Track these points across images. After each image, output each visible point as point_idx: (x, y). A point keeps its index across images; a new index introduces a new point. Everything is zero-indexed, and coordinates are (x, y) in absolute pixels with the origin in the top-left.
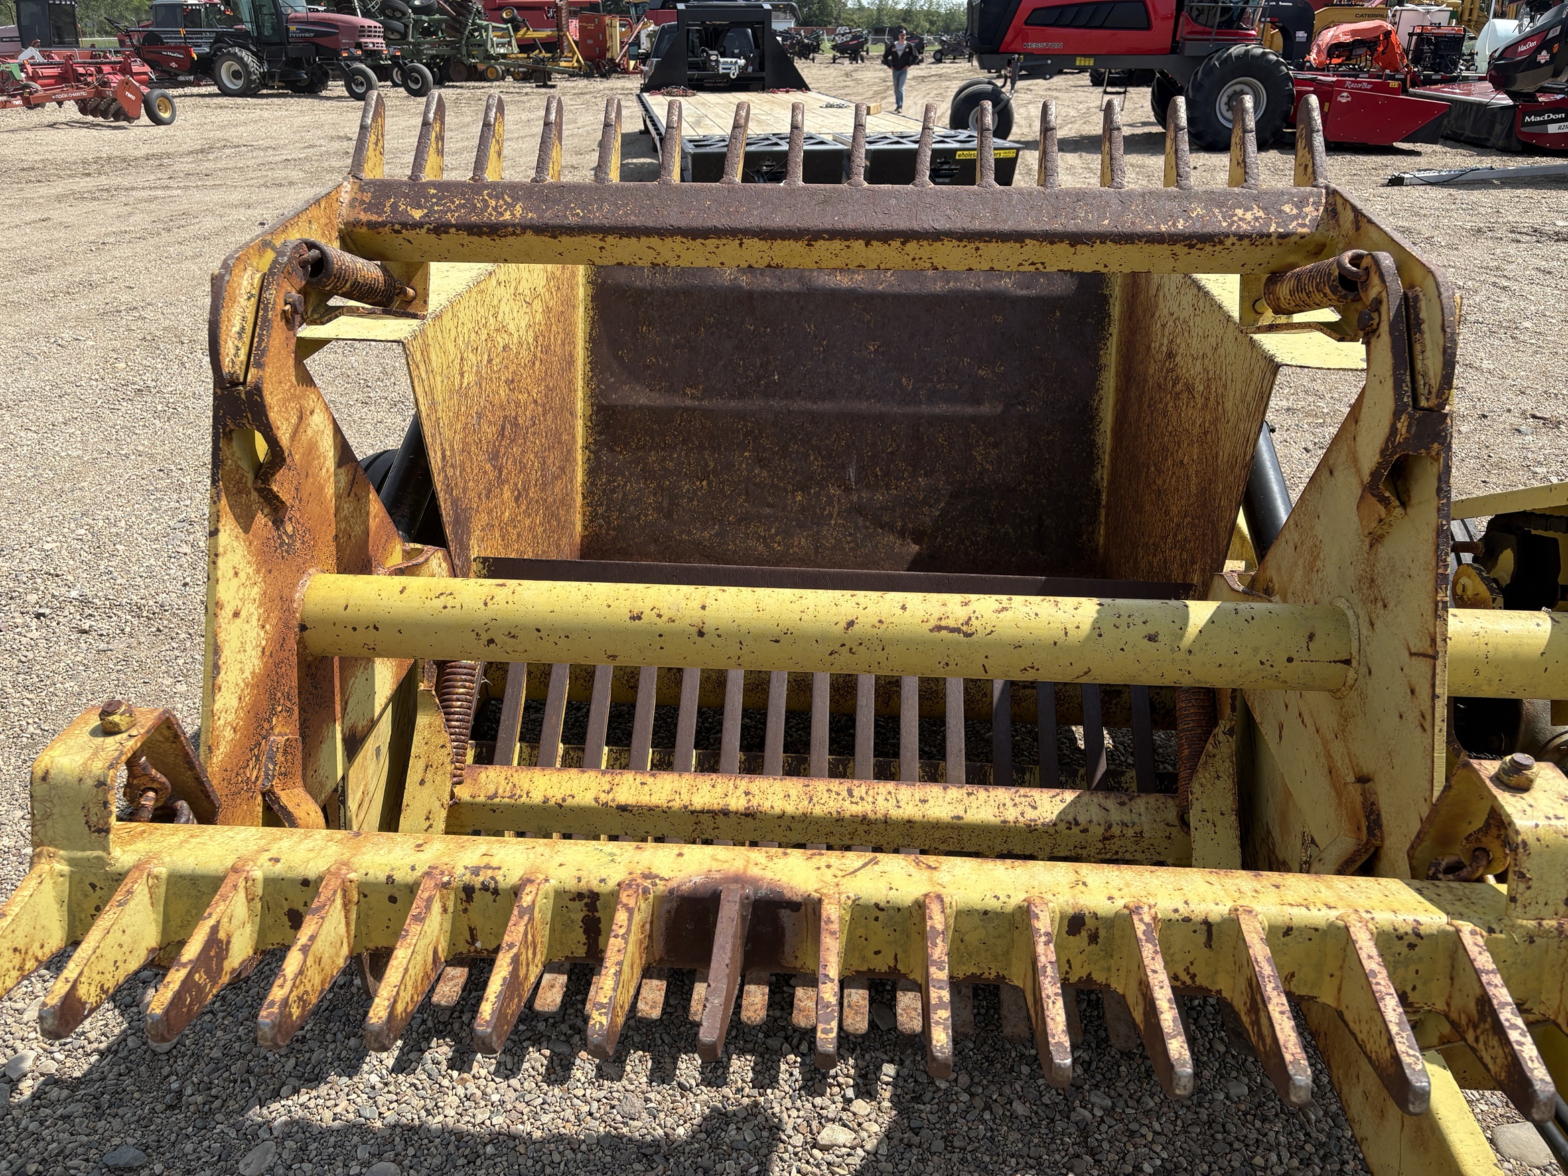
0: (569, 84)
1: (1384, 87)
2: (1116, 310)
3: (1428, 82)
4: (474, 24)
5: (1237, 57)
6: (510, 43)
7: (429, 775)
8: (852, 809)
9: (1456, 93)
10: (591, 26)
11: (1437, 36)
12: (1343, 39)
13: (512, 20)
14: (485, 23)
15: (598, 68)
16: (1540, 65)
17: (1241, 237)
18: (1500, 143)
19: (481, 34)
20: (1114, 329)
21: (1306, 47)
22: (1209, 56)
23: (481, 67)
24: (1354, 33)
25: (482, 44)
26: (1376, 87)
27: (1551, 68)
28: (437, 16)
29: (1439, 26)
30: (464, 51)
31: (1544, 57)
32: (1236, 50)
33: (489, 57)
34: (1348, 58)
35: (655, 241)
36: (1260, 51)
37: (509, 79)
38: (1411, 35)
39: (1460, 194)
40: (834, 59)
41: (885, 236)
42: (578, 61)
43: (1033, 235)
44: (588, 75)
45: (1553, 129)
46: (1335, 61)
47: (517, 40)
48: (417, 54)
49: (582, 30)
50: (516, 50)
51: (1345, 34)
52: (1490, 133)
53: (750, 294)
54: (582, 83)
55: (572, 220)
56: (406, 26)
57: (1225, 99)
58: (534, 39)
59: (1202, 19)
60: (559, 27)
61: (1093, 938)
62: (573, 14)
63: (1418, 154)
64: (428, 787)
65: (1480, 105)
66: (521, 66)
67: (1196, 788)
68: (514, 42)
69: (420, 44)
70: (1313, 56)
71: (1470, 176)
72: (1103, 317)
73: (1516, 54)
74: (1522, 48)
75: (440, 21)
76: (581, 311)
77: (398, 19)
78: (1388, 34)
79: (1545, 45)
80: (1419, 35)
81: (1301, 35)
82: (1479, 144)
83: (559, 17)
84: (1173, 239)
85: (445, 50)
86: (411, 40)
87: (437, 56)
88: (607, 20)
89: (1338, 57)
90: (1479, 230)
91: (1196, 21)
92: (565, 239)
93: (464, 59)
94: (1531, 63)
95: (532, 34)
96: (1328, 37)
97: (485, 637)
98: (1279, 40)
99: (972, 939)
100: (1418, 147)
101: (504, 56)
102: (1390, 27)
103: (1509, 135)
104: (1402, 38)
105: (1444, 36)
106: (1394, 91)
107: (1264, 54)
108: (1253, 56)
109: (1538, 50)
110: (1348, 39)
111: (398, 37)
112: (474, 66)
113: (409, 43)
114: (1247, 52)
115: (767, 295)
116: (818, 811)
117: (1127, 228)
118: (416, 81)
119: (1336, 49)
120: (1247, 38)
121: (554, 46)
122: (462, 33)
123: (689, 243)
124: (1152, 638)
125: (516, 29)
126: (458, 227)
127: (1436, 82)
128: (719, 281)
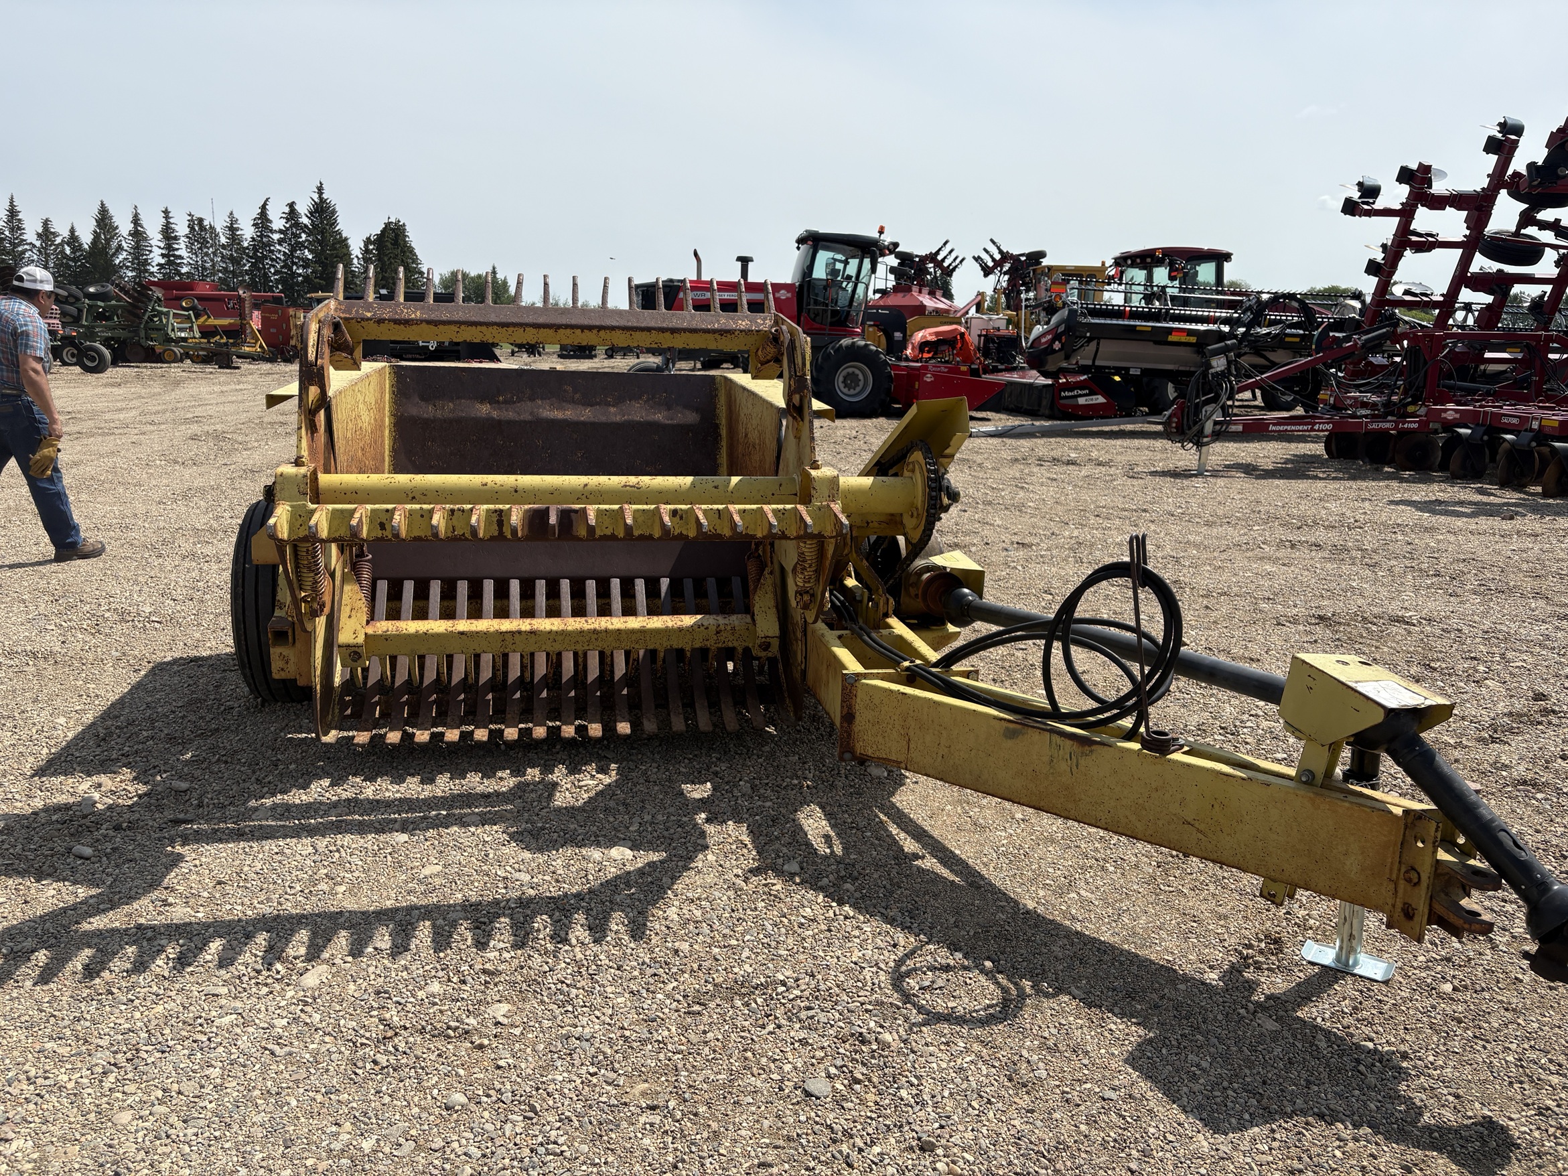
0: (252, 367)
1: (955, 370)
2: (724, 432)
3: (996, 370)
4: (153, 310)
5: (847, 347)
6: (191, 329)
7: (353, 613)
8: (586, 627)
9: (1015, 377)
10: (274, 317)
11: (999, 337)
12: (929, 338)
13: (193, 308)
14: (165, 310)
15: (282, 353)
16: (1055, 351)
17: (741, 331)
18: (1047, 412)
19: (161, 320)
20: (724, 443)
21: (903, 344)
22: (826, 346)
23: (159, 349)
24: (937, 334)
25: (162, 329)
26: (951, 370)
27: (1062, 354)
28: (113, 302)
29: (998, 330)
30: (142, 334)
31: (1057, 346)
32: (845, 342)
33: (169, 340)
34: (936, 353)
35: (484, 328)
36: (863, 343)
37: (189, 361)
38: (980, 336)
39: (1008, 441)
40: (513, 353)
41: (590, 328)
42: (261, 346)
43: (654, 329)
44: (272, 360)
45: (1082, 401)
46: (926, 355)
47: (199, 326)
48: (91, 336)
49: (264, 320)
50: (198, 335)
51: (931, 334)
52: (1039, 405)
53: (500, 422)
54: (266, 366)
55: (445, 318)
56: (80, 311)
57: (841, 379)
58: (215, 326)
59: (818, 319)
60: (242, 316)
61: (681, 518)
62: (256, 306)
63: (989, 420)
64: (353, 619)
65: (1031, 385)
66: (203, 349)
67: (757, 598)
68: (195, 328)
69: (93, 327)
70: (909, 352)
71: (1018, 430)
72: (717, 436)
73: (1041, 344)
74: (1043, 340)
75: (116, 307)
76: (387, 432)
77: (71, 304)
78: (962, 335)
79: (1057, 337)
80: (985, 336)
81: (898, 335)
82: (1033, 414)
83: (242, 308)
84: (714, 331)
85: (120, 333)
86: (84, 323)
87: (112, 338)
88: (291, 311)
89: (929, 352)
90: (1016, 460)
91: (814, 320)
92: (441, 327)
93: (143, 342)
94: (1049, 350)
95: (213, 321)
96: (919, 336)
97: (411, 496)
98: (883, 340)
99: (640, 520)
100: (989, 415)
101: (185, 339)
102: (963, 330)
103: (1052, 407)
104: (973, 339)
105: (1003, 337)
106: (963, 373)
107: (866, 345)
108: (859, 347)
109: (1053, 341)
110: (933, 338)
111: (71, 320)
112: (152, 349)
113: (83, 326)
114: (853, 343)
115: (510, 423)
116: (570, 628)
117: (694, 326)
118: (93, 359)
119: (924, 345)
120: (853, 334)
121: (237, 333)
122: (140, 318)
123: (500, 330)
124: (716, 487)
125: (197, 316)
126: (389, 320)
127: (1001, 371)
128: (479, 414)
